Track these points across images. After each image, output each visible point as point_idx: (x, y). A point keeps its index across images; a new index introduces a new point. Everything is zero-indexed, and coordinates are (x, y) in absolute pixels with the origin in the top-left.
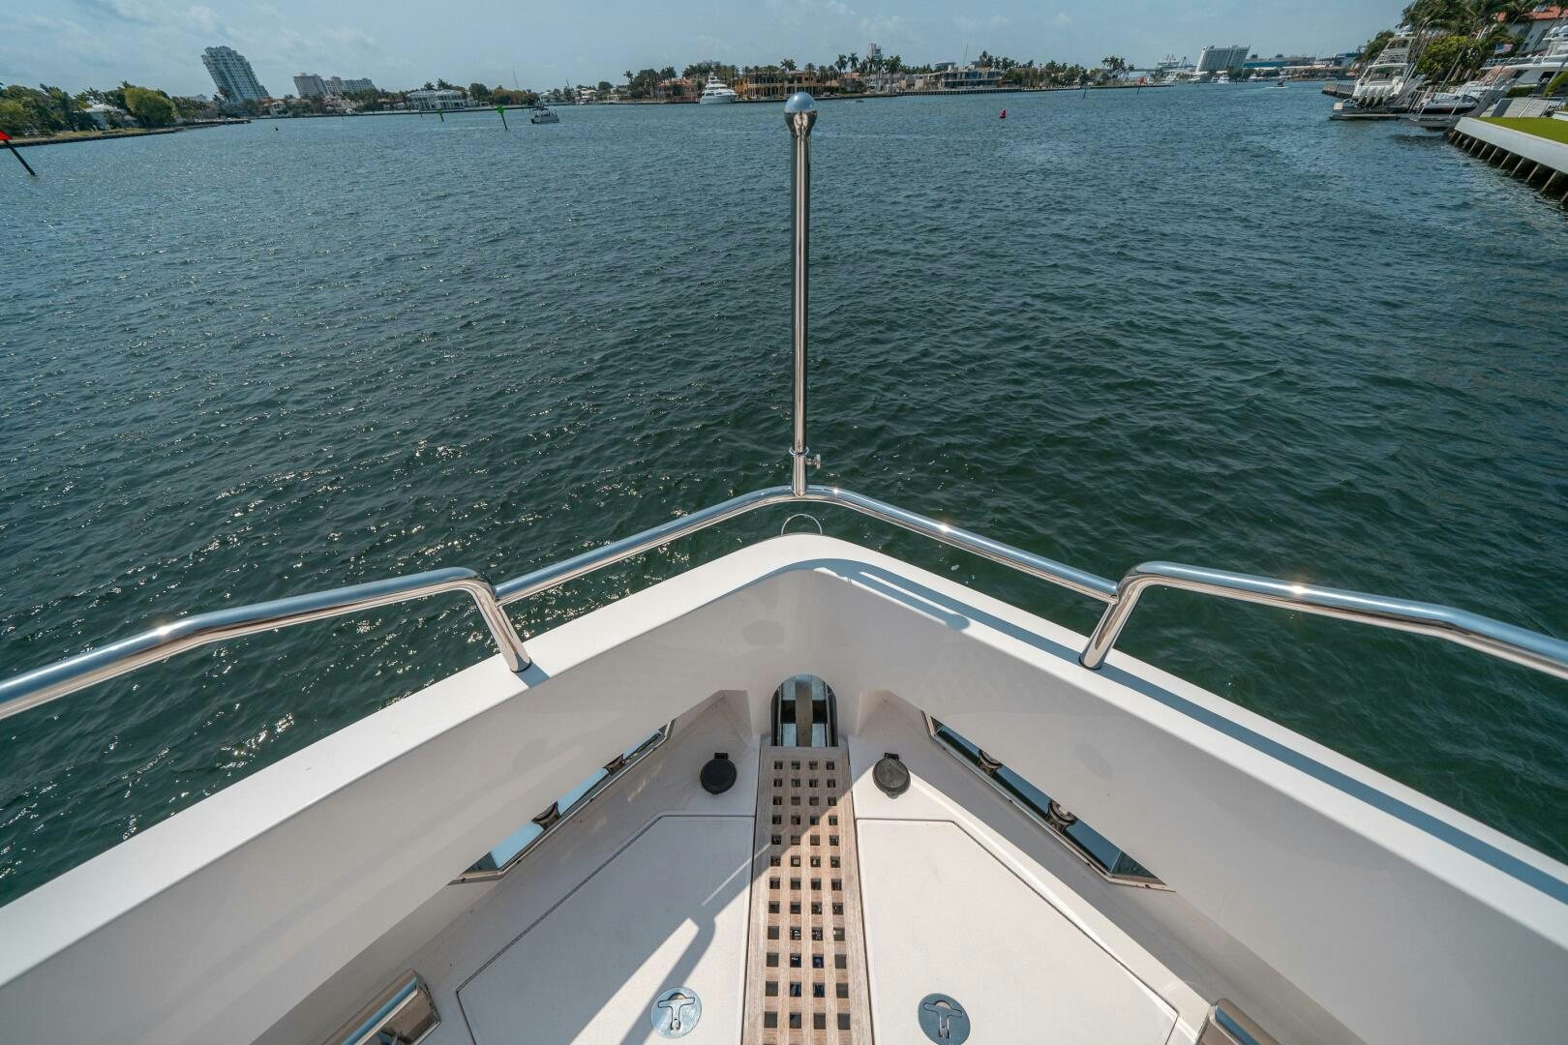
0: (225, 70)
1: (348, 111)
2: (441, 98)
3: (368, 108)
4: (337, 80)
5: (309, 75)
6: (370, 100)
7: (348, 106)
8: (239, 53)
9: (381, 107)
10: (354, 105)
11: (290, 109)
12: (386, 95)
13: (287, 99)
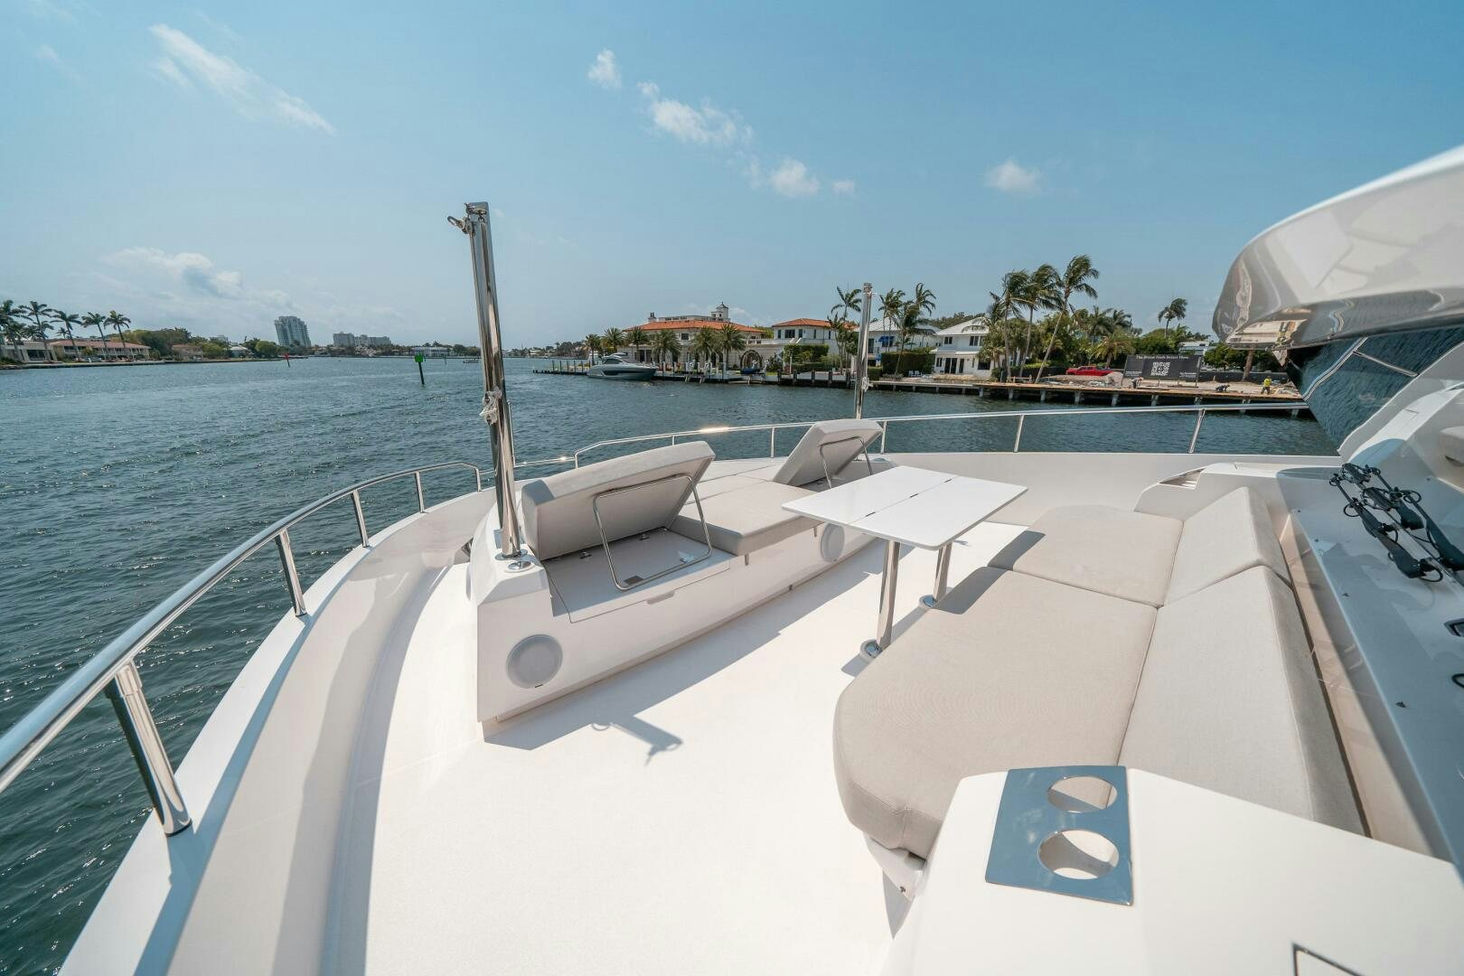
0: (288, 329)
1: (370, 355)
2: (434, 351)
3: (384, 354)
4: (365, 337)
5: (345, 333)
6: (385, 349)
7: (371, 352)
8: (302, 320)
9: (393, 354)
10: (375, 352)
11: (329, 352)
12: (398, 347)
13: (328, 347)
